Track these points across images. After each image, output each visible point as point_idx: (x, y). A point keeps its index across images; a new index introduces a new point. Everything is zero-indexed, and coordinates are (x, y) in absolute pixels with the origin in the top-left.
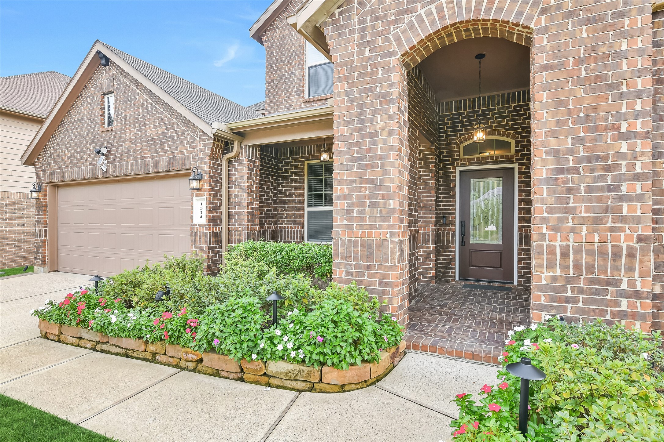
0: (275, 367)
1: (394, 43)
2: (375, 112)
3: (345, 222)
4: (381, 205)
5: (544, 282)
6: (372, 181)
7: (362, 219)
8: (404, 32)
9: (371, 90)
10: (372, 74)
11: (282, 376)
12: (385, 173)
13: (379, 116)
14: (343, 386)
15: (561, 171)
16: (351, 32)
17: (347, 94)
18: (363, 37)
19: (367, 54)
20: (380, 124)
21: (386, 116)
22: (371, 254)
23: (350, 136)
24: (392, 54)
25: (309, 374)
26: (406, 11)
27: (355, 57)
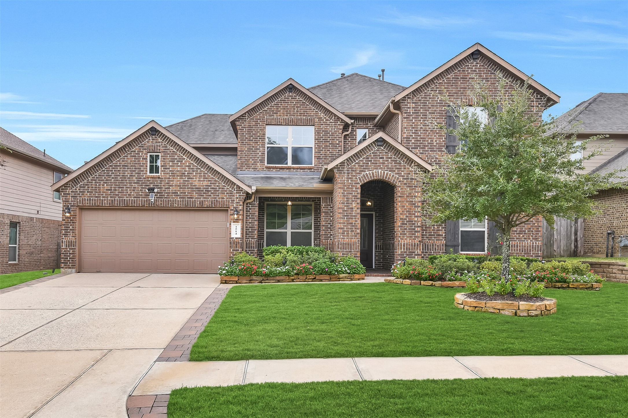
0: (342, 276)
1: (359, 180)
2: (353, 201)
3: (342, 237)
4: (354, 231)
5: (399, 253)
6: (352, 223)
7: (348, 236)
8: (362, 177)
9: (351, 194)
10: (351, 188)
11: (344, 278)
12: (356, 221)
13: (354, 203)
14: (359, 279)
15: (403, 224)
16: (344, 173)
17: (343, 193)
18: (348, 176)
19: (350, 182)
20: (354, 205)
21: (356, 203)
22: (351, 247)
23: (344, 208)
24: (358, 183)
25: (351, 276)
26: (362, 171)
27: (346, 182)
